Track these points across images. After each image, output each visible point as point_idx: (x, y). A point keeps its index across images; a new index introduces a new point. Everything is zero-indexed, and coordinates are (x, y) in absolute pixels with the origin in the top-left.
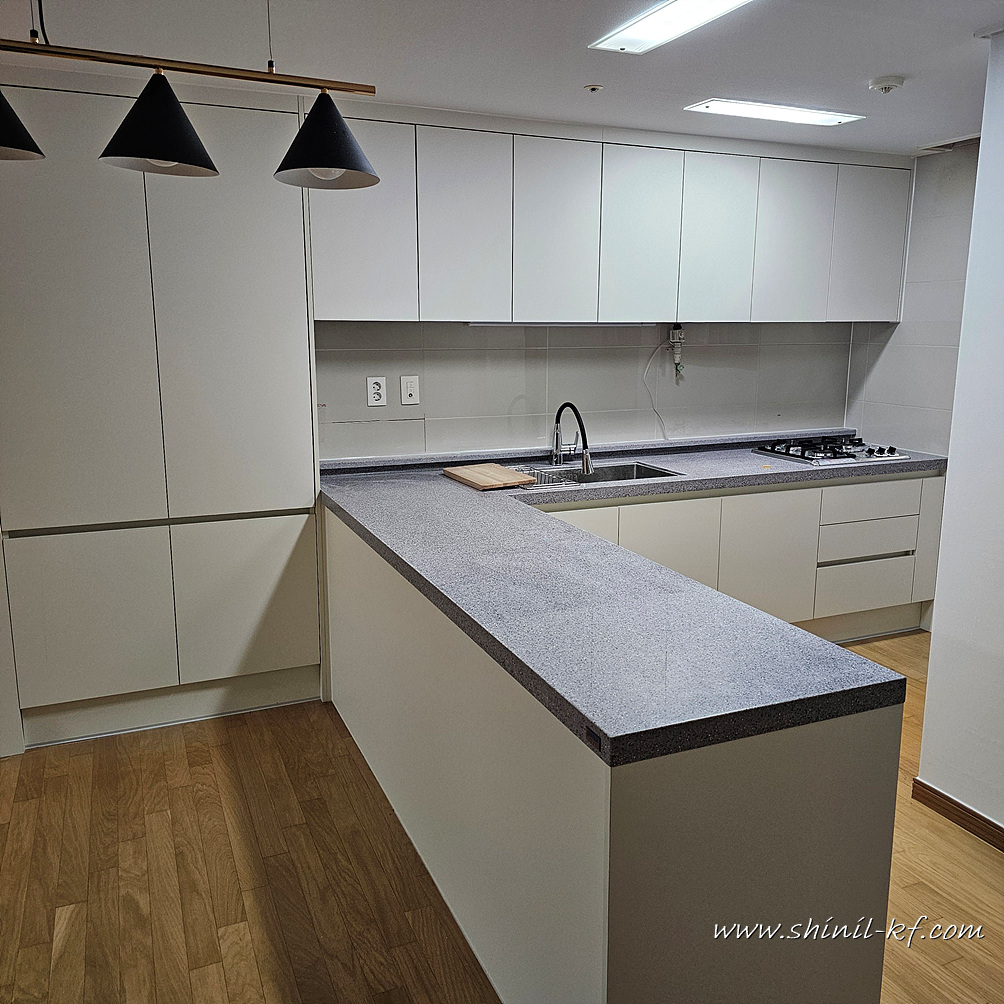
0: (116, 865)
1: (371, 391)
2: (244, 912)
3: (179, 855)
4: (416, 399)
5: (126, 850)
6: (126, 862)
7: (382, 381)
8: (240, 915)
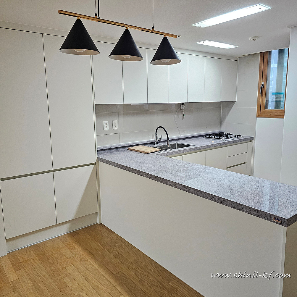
0: (67, 286)
1: (105, 126)
2: (120, 293)
3: (86, 278)
4: (117, 128)
5: (67, 280)
6: (70, 284)
7: (107, 122)
8: (119, 294)
